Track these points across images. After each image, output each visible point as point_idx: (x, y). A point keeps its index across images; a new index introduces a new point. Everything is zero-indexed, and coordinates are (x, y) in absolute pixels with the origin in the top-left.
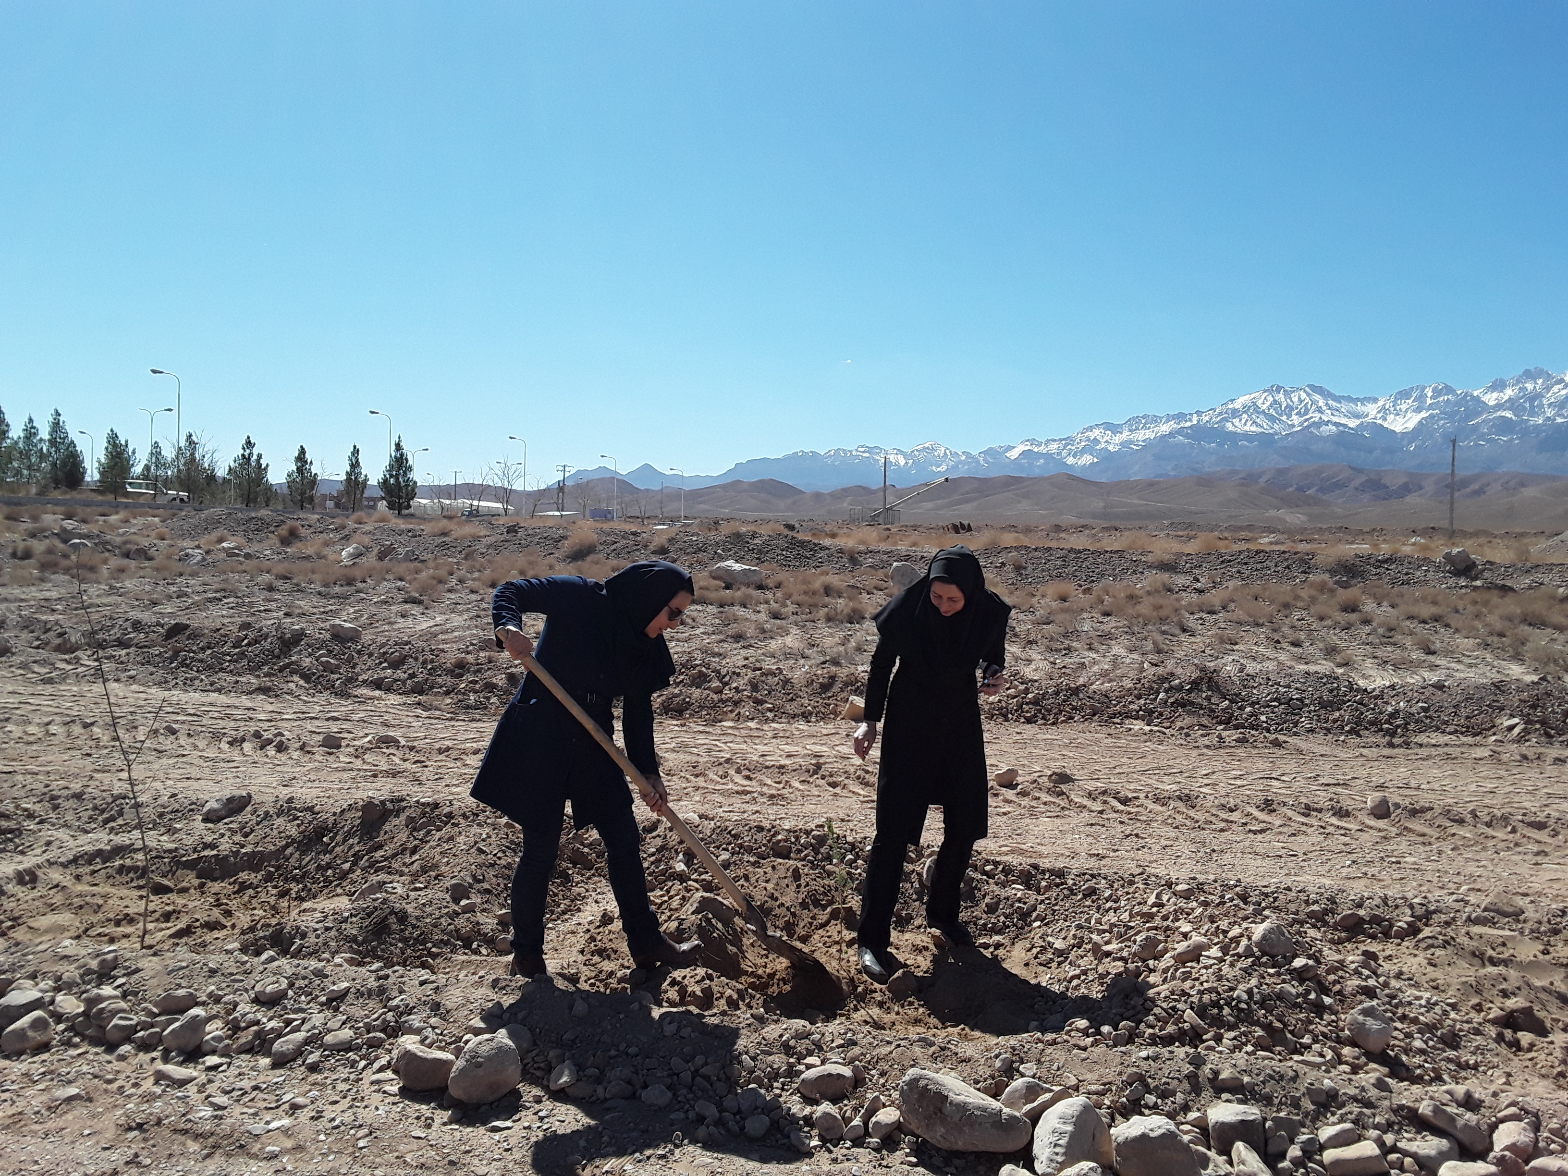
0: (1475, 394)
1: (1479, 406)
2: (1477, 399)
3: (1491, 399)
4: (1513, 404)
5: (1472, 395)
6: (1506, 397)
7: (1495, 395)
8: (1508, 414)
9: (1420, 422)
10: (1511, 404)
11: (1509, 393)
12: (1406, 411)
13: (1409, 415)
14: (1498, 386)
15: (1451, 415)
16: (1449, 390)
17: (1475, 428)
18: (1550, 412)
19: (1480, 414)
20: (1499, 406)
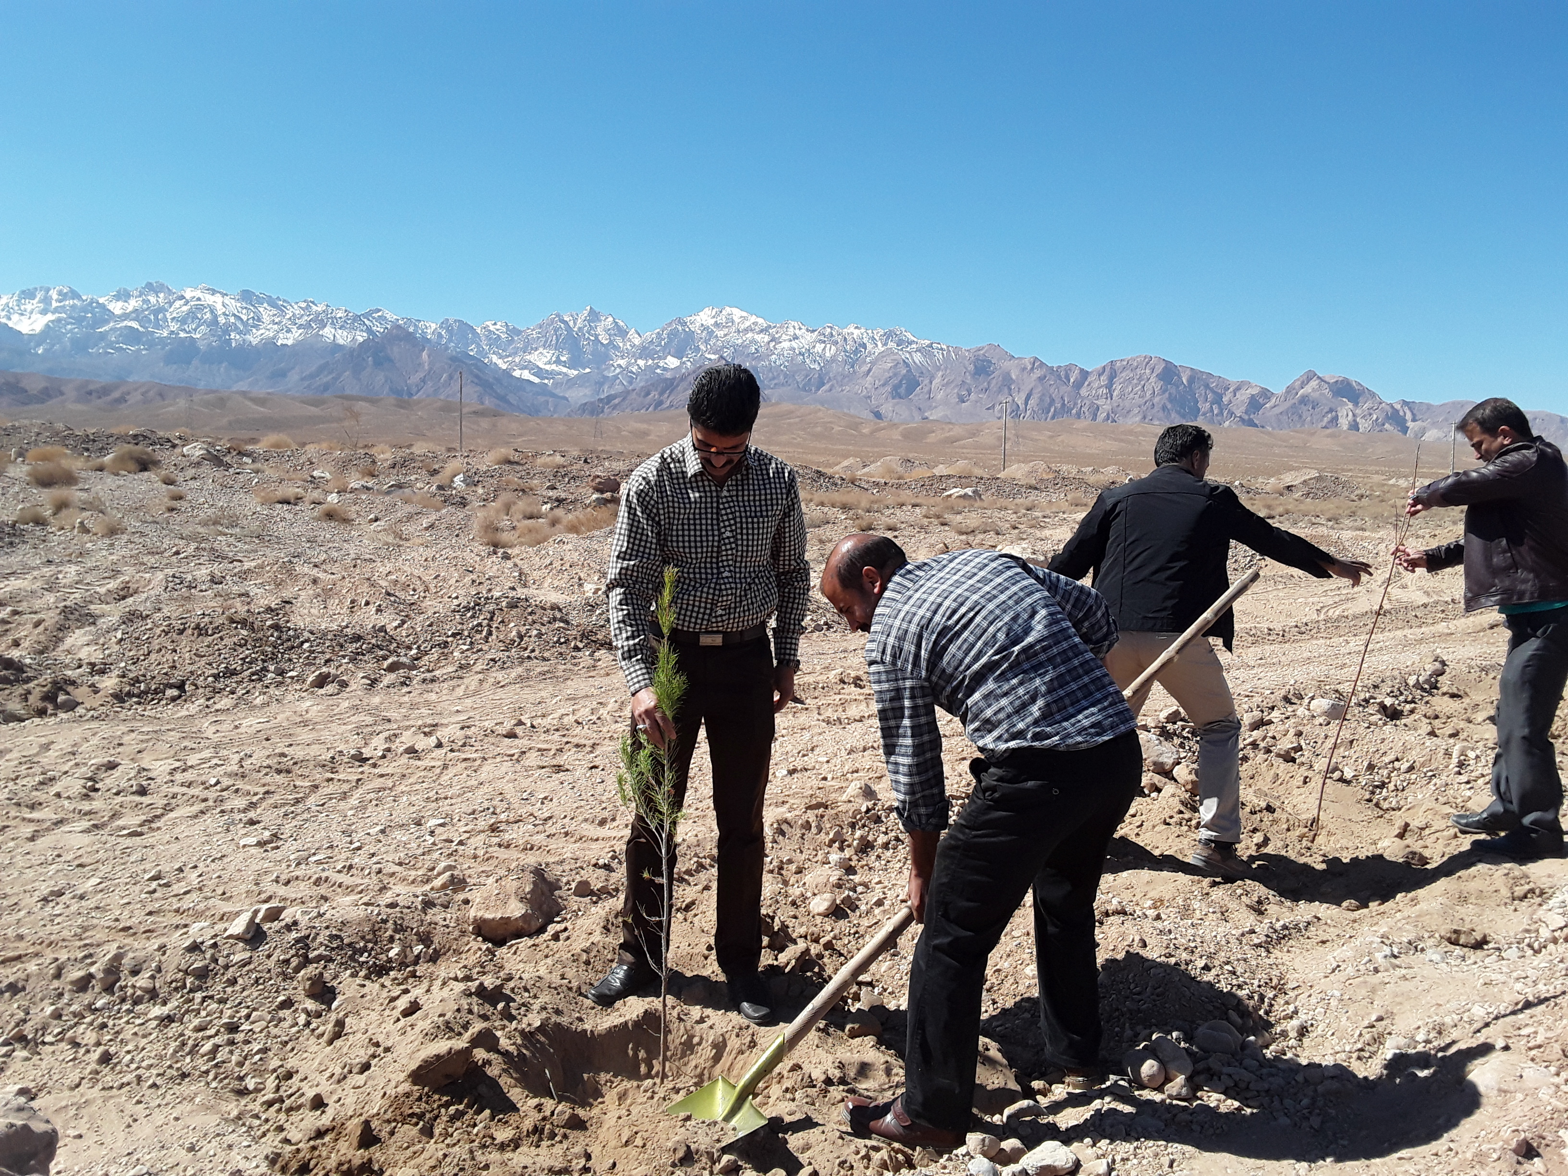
0: (101, 301)
1: (106, 315)
2: (103, 306)
3: (117, 308)
4: (138, 316)
5: (98, 302)
6: (130, 308)
7: (120, 304)
8: (135, 325)
9: (47, 325)
10: (136, 314)
11: (133, 304)
12: (31, 313)
13: (34, 316)
14: (123, 295)
15: (79, 321)
16: (75, 295)
17: (103, 336)
18: (174, 326)
19: (107, 322)
20: (125, 316)
